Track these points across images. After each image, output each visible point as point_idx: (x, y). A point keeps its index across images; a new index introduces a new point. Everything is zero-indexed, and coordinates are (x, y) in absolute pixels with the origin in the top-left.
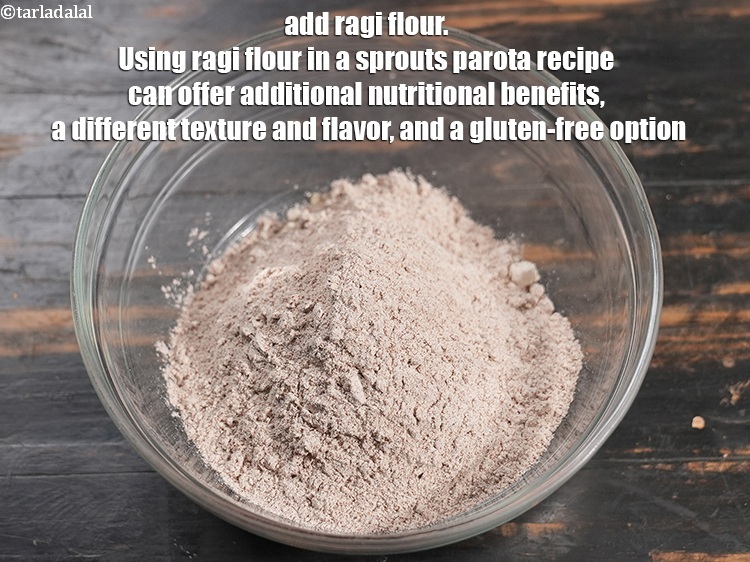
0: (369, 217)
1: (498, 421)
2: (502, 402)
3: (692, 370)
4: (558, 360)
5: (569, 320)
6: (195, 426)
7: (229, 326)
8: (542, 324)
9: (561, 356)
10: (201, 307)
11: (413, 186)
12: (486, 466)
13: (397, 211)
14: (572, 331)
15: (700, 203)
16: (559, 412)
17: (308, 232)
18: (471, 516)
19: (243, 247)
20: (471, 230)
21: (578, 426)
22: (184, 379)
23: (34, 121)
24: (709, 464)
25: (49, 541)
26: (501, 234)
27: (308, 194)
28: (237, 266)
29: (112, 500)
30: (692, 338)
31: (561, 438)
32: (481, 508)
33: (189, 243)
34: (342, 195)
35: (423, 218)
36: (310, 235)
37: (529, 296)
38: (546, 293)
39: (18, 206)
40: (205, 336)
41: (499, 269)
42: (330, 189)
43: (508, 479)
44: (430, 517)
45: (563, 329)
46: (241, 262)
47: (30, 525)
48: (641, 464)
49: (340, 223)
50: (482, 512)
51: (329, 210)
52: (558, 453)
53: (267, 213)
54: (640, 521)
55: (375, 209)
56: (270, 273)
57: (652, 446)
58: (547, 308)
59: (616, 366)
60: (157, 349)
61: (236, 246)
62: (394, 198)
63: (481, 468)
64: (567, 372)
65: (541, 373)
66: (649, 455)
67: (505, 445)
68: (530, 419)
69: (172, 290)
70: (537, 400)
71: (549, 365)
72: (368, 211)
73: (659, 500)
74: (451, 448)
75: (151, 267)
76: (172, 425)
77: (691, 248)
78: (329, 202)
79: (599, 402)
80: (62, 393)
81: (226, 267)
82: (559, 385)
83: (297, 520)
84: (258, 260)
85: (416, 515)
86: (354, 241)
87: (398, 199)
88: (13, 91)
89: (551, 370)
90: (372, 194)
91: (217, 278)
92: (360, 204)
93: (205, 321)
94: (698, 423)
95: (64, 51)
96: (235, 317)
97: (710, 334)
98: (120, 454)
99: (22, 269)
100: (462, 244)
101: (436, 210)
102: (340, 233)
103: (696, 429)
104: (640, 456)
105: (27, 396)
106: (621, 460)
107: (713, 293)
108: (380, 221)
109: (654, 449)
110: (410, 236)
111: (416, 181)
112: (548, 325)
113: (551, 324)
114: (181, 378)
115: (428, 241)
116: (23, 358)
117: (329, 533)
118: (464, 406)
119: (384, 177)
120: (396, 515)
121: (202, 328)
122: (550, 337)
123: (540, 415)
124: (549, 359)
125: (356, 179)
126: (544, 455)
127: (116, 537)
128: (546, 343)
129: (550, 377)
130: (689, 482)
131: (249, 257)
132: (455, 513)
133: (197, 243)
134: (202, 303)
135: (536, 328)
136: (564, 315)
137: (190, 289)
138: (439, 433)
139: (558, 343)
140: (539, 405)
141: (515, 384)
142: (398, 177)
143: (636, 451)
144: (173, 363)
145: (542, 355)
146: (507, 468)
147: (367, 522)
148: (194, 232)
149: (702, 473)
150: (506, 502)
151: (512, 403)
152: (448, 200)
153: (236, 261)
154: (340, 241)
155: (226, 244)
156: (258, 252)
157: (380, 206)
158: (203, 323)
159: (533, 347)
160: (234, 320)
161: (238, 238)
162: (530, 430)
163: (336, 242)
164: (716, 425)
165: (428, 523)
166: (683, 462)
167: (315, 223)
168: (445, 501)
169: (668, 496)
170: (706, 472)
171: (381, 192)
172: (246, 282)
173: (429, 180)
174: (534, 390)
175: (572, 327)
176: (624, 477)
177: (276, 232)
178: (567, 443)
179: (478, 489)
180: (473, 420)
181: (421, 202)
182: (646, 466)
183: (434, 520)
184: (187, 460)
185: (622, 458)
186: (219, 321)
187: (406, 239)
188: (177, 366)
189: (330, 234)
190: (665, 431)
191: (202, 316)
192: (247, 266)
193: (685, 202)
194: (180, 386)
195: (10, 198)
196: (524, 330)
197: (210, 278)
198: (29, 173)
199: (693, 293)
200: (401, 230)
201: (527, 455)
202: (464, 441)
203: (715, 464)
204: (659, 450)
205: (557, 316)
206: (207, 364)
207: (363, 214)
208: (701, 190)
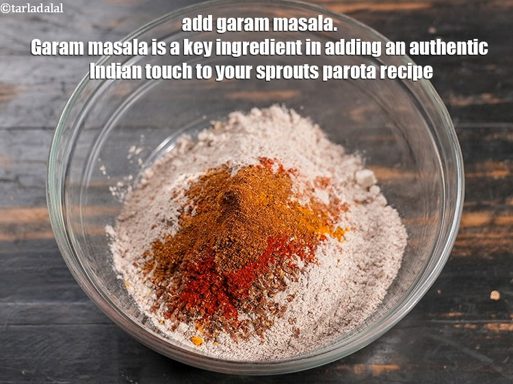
0: (256, 138)
1: (347, 281)
2: (350, 269)
3: (491, 258)
4: (389, 239)
5: (398, 211)
6: (133, 285)
7: (158, 215)
8: (378, 214)
9: (392, 236)
10: (137, 202)
11: (287, 117)
12: (339, 313)
13: (276, 134)
14: (399, 218)
15: (498, 140)
16: (391, 276)
17: (213, 149)
18: (328, 348)
19: (167, 160)
20: (328, 148)
21: (404, 286)
22: (126, 252)
23: (27, 75)
24: (502, 325)
25: (33, 372)
26: (349, 151)
27: (213, 122)
28: (163, 173)
29: (78, 343)
30: (492, 235)
31: (392, 294)
32: (335, 342)
33: (129, 157)
34: (236, 123)
35: (294, 139)
36: (214, 151)
37: (369, 194)
38: (381, 192)
39: (15, 134)
40: (141, 221)
41: (348, 175)
42: (228, 119)
43: (355, 323)
44: (300, 350)
45: (393, 217)
46: (165, 170)
47: (20, 361)
48: (454, 324)
49: (236, 142)
50: (336, 346)
51: (228, 133)
52: (390, 305)
53: (184, 135)
54: (453, 365)
55: (260, 133)
56: (186, 178)
57: (462, 311)
58: (382, 203)
59: (431, 244)
60: (107, 231)
61: (162, 159)
62: (274, 125)
63: (335, 315)
64: (396, 248)
65: (378, 248)
66: (460, 318)
67: (352, 299)
68: (370, 280)
69: (117, 190)
70: (374, 267)
71: (383, 243)
72: (256, 134)
73: (466, 350)
74: (314, 300)
75: (102, 174)
76: (117, 284)
77: (491, 171)
78: (227, 128)
79: (419, 269)
80: (44, 267)
81: (155, 173)
82: (391, 257)
83: (206, 351)
84: (178, 169)
85: (289, 348)
86: (246, 155)
87: (277, 126)
88: (12, 53)
89: (385, 246)
90: (258, 122)
91: (149, 181)
92: (250, 129)
93: (140, 211)
94: (495, 295)
95: (48, 25)
96: (161, 208)
97: (504, 232)
98: (84, 311)
99: (17, 179)
100: (321, 157)
101: (303, 133)
102: (236, 149)
103: (494, 300)
104: (454, 318)
105: (19, 269)
106: (439, 321)
107: (507, 203)
108: (264, 141)
109: (463, 314)
110: (285, 151)
111: (289, 113)
112: (382, 215)
113: (385, 214)
114: (124, 251)
115: (298, 155)
116: (16, 242)
117: (228, 359)
118: (323, 271)
119: (266, 110)
120: (276, 348)
121: (138, 216)
122: (383, 223)
123: (377, 278)
124: (383, 238)
125: (247, 111)
126: (380, 306)
127: (81, 370)
128: (381, 227)
129: (384, 251)
130: (488, 337)
131: (171, 166)
132: (317, 346)
133: (135, 157)
134: (138, 199)
135: (374, 216)
136: (394, 208)
137: (130, 189)
138: (306, 290)
139: (389, 227)
140: (376, 271)
141: (360, 256)
142: (276, 110)
143: (451, 314)
144: (118, 241)
145: (378, 236)
146: (353, 314)
147: (255, 352)
148: (133, 149)
149: (497, 332)
150: (353, 339)
151: (357, 269)
152: (311, 126)
153: (163, 169)
154: (236, 155)
155: (155, 157)
156: (177, 163)
157: (264, 130)
158: (139, 213)
159: (372, 230)
160: (161, 211)
161: (163, 153)
162: (370, 288)
163: (233, 156)
164: (508, 297)
165: (298, 353)
166: (483, 324)
167: (218, 143)
168: (310, 338)
169: (473, 348)
170: (500, 331)
171: (264, 121)
172: (169, 184)
173: (298, 111)
174: (373, 260)
175: (399, 216)
176: (442, 333)
177: (190, 149)
178: (396, 298)
179: (333, 329)
180: (330, 281)
181: (293, 128)
182: (458, 326)
183: (303, 351)
184: (128, 309)
185: (440, 319)
186: (151, 211)
187: (282, 154)
188: (121, 243)
189: (229, 150)
190: (471, 301)
191: (138, 208)
192: (170, 173)
193: (488, 138)
194: (123, 257)
195: (9, 129)
196: (366, 218)
197: (144, 181)
198: (23, 111)
199: (492, 204)
200: (278, 147)
201: (368, 306)
202: (323, 296)
203: (506, 325)
204: (467, 314)
205: (389, 208)
206: (142, 241)
207: (252, 136)
208: (499, 130)
